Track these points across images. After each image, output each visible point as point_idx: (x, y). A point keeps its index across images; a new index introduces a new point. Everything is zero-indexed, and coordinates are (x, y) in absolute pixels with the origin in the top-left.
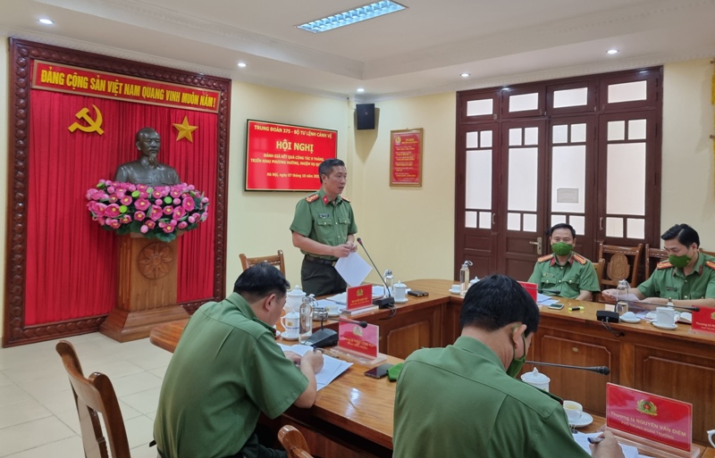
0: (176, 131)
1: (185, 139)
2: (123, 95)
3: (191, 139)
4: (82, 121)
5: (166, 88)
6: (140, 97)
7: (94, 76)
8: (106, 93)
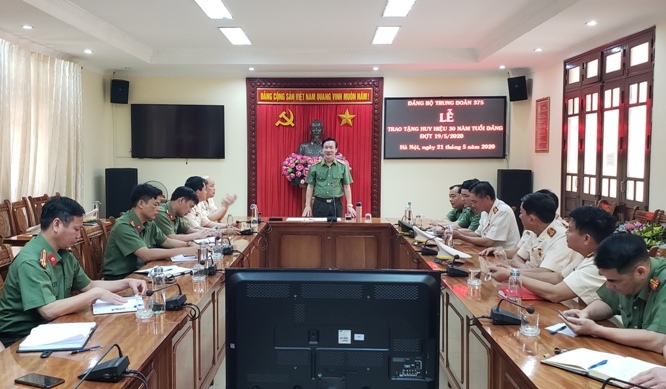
0: (340, 119)
1: (347, 125)
2: (305, 101)
3: (351, 124)
4: (283, 120)
5: (332, 92)
6: (316, 100)
7: (288, 92)
8: (295, 100)
